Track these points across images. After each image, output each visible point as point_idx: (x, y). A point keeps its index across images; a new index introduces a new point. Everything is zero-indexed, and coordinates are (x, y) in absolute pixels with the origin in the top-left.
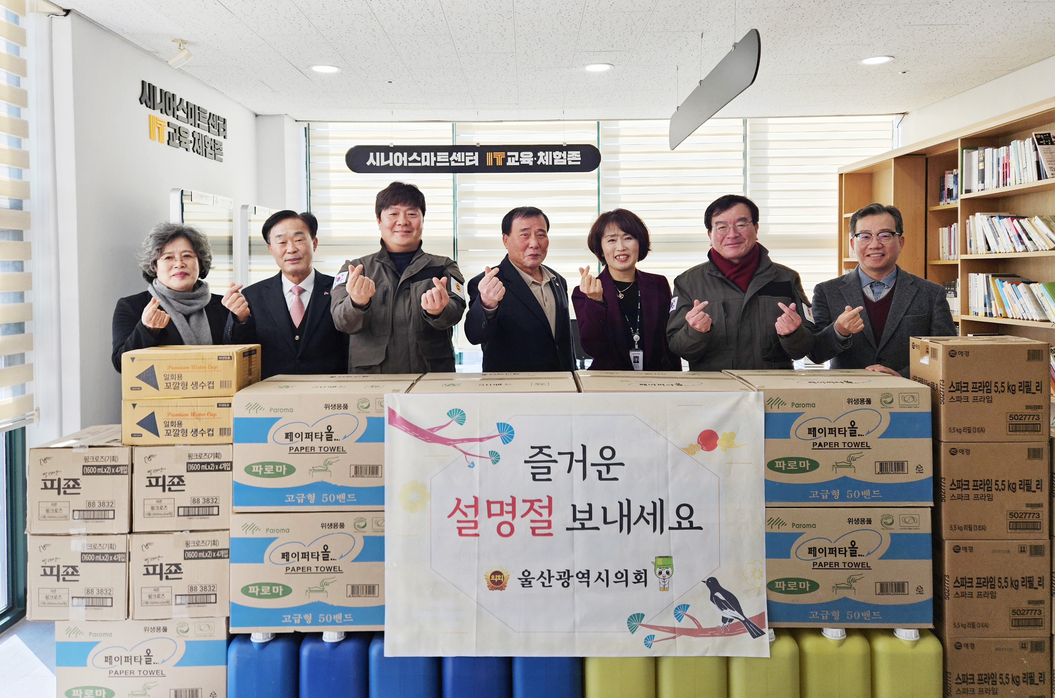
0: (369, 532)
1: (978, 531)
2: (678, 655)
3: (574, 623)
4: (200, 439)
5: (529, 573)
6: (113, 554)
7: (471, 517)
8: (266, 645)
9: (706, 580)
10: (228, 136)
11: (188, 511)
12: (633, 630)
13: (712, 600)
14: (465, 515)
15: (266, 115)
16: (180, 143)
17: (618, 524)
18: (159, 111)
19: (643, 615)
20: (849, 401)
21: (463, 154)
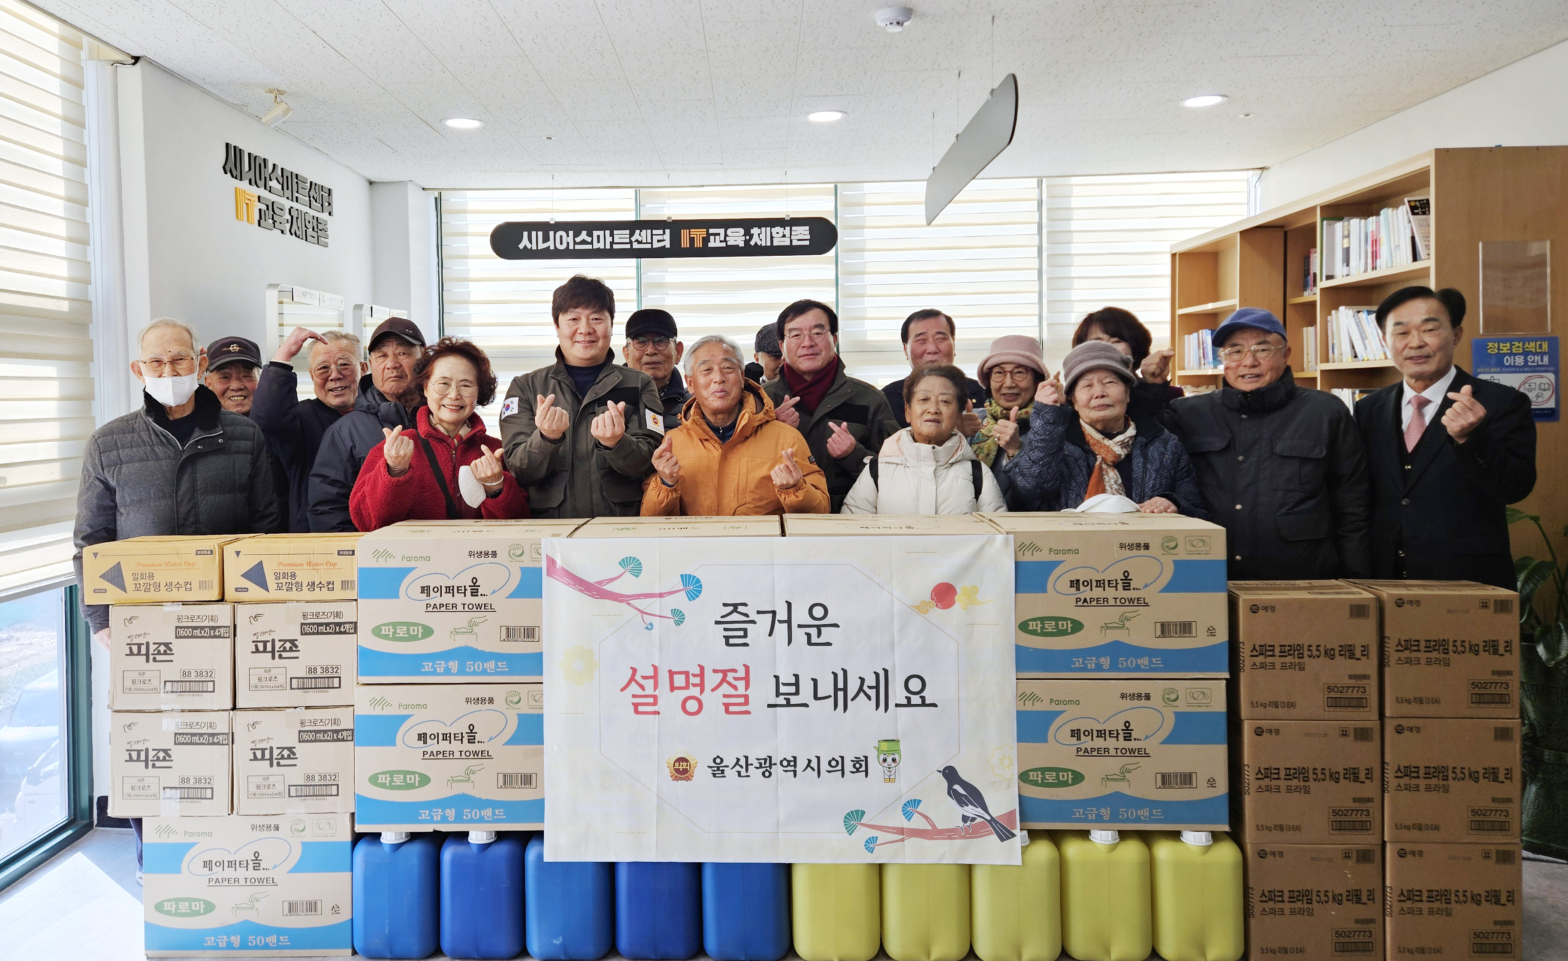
0: (524, 708)
1: (1286, 708)
2: (907, 862)
3: (778, 821)
4: (317, 594)
5: (722, 760)
6: (213, 735)
7: (649, 690)
8: (400, 847)
9: (941, 769)
10: (334, 212)
11: (303, 683)
12: (850, 830)
13: (949, 794)
14: (642, 687)
15: (383, 182)
16: (274, 223)
17: (832, 699)
18: (248, 181)
19: (863, 813)
20: (1122, 546)
21: (649, 231)
